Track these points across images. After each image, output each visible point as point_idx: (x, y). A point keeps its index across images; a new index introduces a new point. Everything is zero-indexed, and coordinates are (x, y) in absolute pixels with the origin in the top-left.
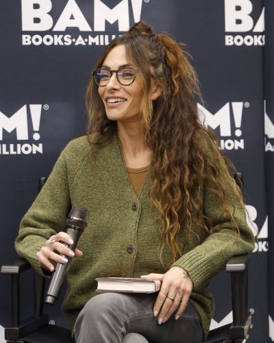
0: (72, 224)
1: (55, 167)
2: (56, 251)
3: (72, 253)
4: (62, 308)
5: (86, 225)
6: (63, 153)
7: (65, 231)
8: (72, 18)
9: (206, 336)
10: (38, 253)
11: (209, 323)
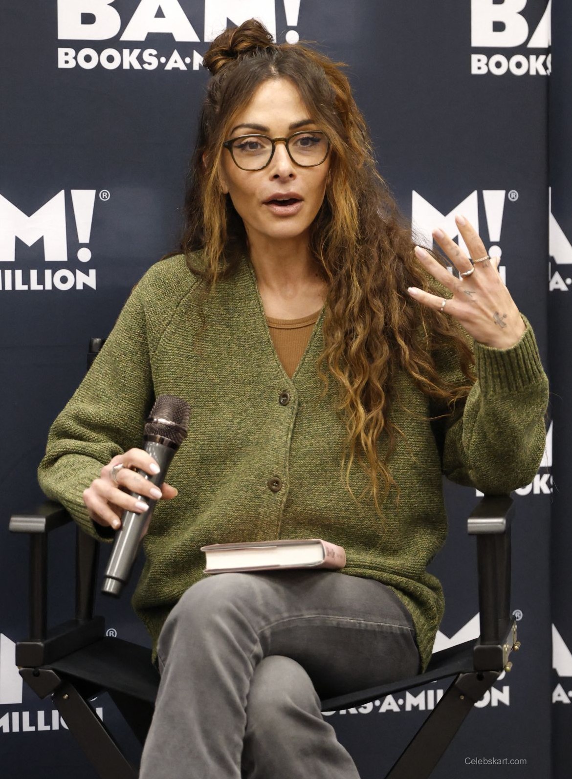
0: (156, 432)
1: (121, 317)
2: (123, 488)
3: (156, 492)
4: (133, 601)
5: (185, 434)
6: (137, 290)
7: (142, 447)
8: (160, 14)
9: (425, 666)
10: (87, 492)
11: (433, 639)
